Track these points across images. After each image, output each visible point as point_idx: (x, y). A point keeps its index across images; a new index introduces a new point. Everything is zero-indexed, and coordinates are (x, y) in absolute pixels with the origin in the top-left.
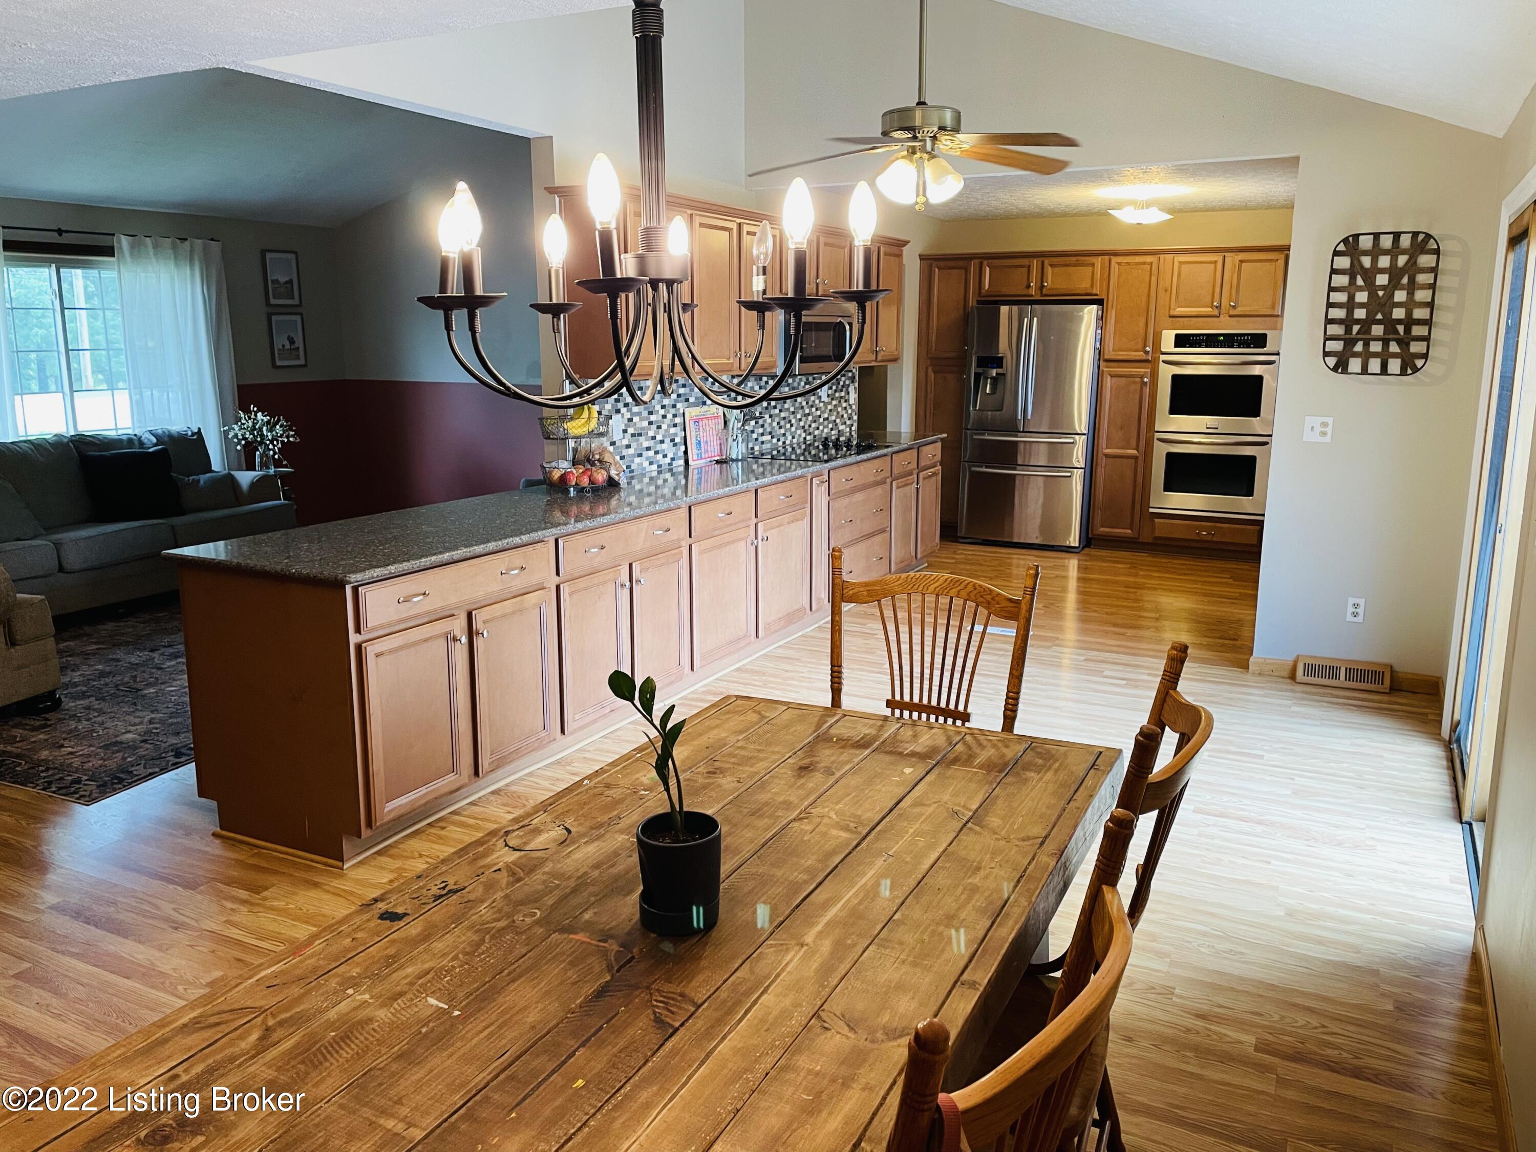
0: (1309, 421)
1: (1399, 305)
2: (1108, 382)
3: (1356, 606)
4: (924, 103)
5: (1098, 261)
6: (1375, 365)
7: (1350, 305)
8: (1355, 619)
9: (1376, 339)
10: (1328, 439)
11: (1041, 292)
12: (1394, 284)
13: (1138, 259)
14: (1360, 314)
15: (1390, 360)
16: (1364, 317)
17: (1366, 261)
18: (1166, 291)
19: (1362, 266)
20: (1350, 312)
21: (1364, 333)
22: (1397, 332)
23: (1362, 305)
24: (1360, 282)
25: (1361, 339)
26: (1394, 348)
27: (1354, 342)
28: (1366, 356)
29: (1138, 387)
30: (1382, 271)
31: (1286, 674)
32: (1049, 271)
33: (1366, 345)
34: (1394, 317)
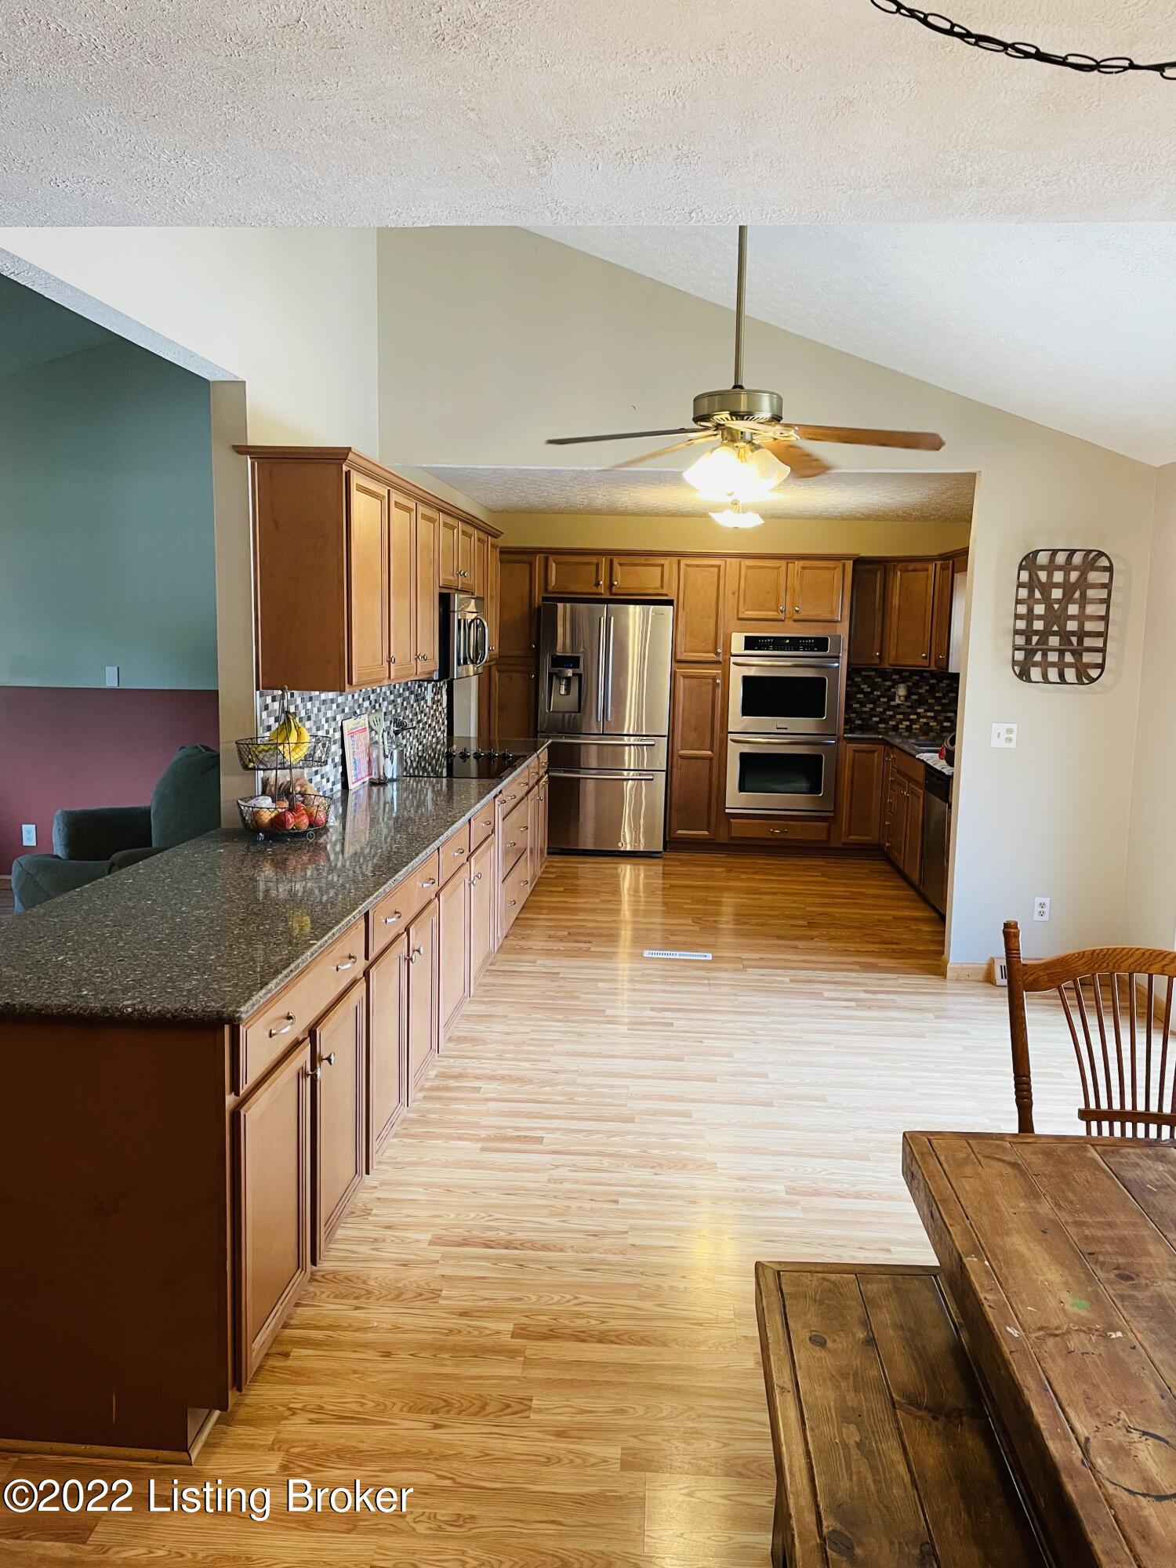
0: (997, 728)
1: (1072, 618)
2: (681, 682)
3: (1042, 905)
4: (741, 387)
5: (666, 561)
6: (1053, 674)
7: (1030, 617)
8: (1042, 918)
9: (1053, 650)
10: (1013, 745)
11: (611, 591)
12: (1067, 598)
13: (706, 561)
14: (1038, 625)
15: (1066, 670)
16: (1042, 628)
17: (1043, 576)
18: (734, 594)
19: (1039, 580)
20: (1030, 624)
21: (1043, 644)
22: (1071, 644)
23: (1039, 617)
24: (1038, 595)
25: (1039, 650)
26: (1069, 658)
27: (1033, 652)
28: (1045, 665)
29: (710, 687)
30: (1057, 585)
31: (981, 978)
32: (617, 568)
33: (1045, 655)
34: (1068, 629)
